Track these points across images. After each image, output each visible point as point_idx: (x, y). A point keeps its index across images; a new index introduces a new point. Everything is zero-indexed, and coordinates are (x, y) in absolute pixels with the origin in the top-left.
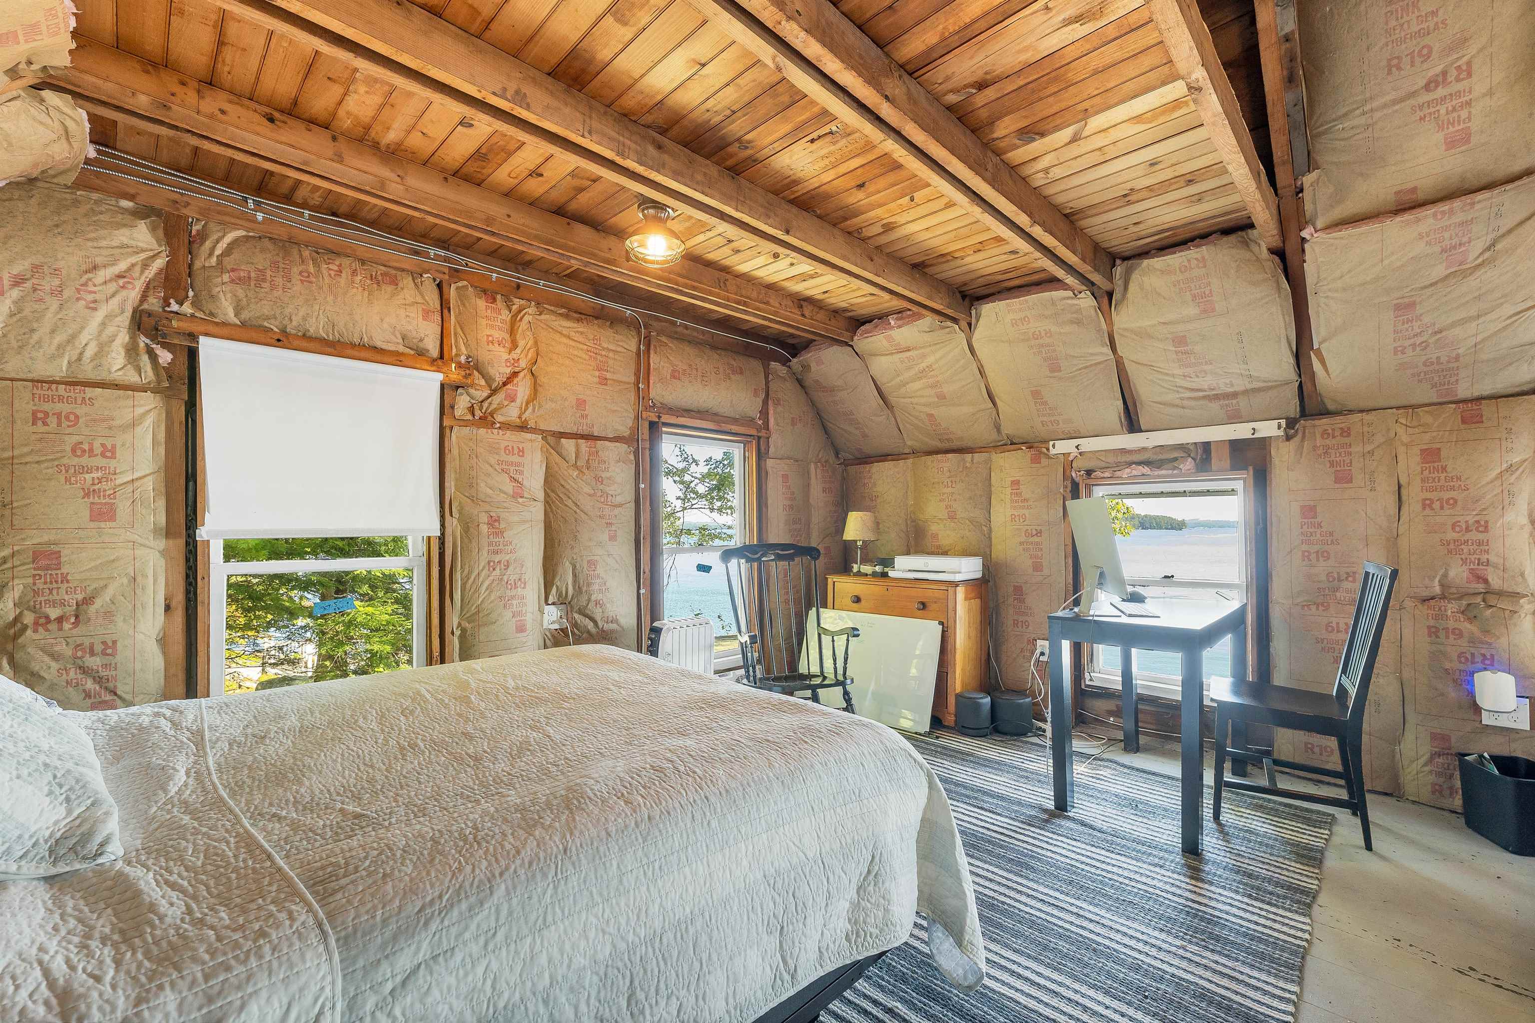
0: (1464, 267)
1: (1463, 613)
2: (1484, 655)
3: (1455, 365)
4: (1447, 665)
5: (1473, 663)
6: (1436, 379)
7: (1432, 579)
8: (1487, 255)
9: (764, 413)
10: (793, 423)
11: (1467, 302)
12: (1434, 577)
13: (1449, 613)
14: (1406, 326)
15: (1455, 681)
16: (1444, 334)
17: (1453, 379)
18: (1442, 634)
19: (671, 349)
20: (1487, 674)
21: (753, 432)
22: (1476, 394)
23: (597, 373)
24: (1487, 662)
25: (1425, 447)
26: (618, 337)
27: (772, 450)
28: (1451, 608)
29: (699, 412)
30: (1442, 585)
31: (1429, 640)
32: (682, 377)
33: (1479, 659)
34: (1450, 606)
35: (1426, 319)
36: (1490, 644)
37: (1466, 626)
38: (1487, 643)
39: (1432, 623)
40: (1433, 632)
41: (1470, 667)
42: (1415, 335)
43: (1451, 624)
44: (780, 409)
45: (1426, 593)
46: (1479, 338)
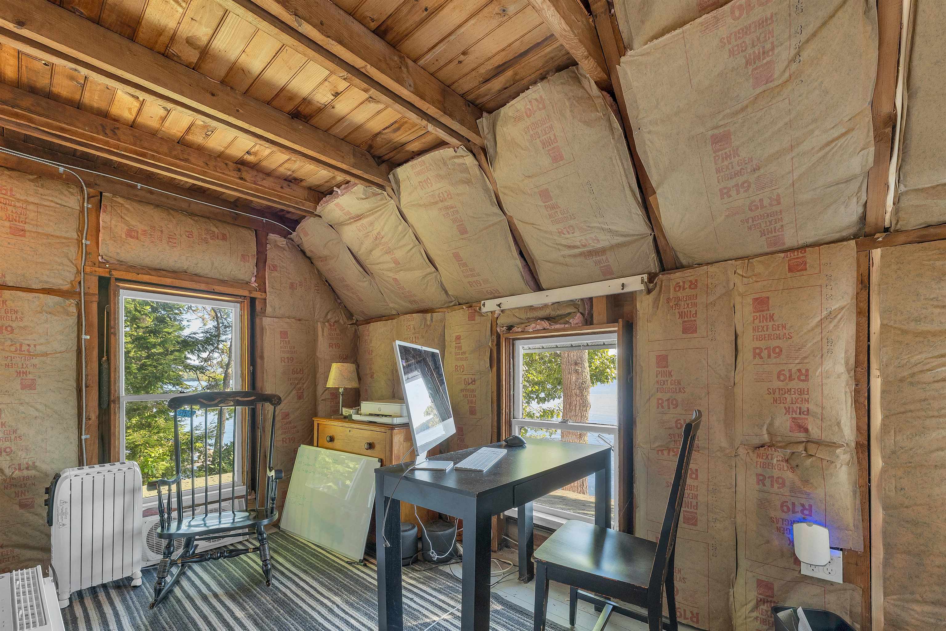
0: (771, 85)
1: (787, 461)
2: (803, 505)
3: (777, 208)
4: (773, 514)
5: (794, 512)
6: (763, 225)
7: (761, 427)
8: (794, 66)
9: (261, 278)
10: (292, 286)
11: (779, 130)
12: (762, 426)
13: (775, 461)
14: (726, 163)
15: (778, 529)
16: (762, 171)
17: (778, 226)
18: (768, 482)
19: (127, 209)
20: (804, 525)
21: (246, 293)
22: (801, 242)
23: (7, 224)
24: (806, 512)
25: (757, 296)
26: (41, 191)
27: (269, 309)
28: (777, 456)
29: (174, 272)
30: (769, 433)
31: (757, 487)
32: (142, 237)
33: (798, 508)
34: (776, 454)
35: (743, 154)
36: (809, 494)
37: (789, 475)
38: (806, 493)
39: (760, 471)
40: (761, 479)
41: (790, 516)
42: (736, 175)
43: (776, 473)
44: (275, 274)
45: (756, 441)
46: (796, 174)
